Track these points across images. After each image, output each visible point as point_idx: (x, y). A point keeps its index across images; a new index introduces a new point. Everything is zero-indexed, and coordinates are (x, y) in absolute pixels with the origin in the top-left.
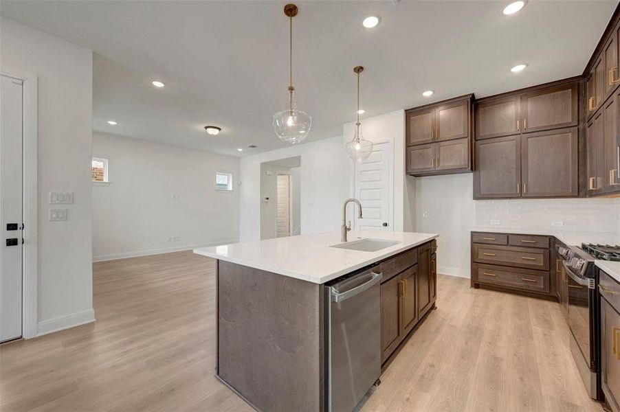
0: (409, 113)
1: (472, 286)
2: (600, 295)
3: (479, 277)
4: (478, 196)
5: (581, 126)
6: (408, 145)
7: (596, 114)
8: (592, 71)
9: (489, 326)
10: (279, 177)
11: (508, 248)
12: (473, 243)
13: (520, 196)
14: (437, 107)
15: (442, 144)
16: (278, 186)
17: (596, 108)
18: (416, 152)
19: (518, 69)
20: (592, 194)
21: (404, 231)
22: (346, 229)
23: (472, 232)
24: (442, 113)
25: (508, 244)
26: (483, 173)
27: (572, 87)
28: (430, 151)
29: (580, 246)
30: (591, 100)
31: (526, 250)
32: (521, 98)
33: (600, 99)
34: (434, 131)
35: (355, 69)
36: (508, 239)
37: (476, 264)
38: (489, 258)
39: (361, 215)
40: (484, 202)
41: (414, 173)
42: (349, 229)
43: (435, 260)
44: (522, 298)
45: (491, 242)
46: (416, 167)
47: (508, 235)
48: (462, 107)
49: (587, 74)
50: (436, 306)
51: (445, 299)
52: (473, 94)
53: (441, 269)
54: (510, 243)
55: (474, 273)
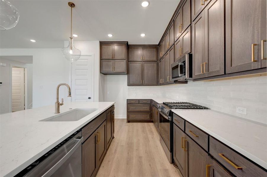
0: (102, 44)
1: (127, 122)
2: (173, 122)
3: (130, 118)
4: (129, 84)
5: (158, 62)
6: (101, 59)
7: (162, 58)
8: (161, 44)
9: (135, 140)
10: (13, 68)
11: (139, 105)
12: (128, 104)
13: (142, 85)
14: (114, 44)
15: (116, 61)
16: (13, 75)
17: (162, 56)
18: (104, 63)
19: (143, 35)
20: (161, 85)
21: (99, 101)
22: (59, 105)
23: (127, 100)
24: (116, 47)
25: (139, 103)
26: (131, 75)
27: (156, 48)
28: (111, 63)
29: (163, 103)
30: (161, 53)
31: (144, 105)
32: (143, 48)
33: (163, 53)
34: (113, 55)
35: (69, 3)
36: (139, 101)
37: (129, 112)
38: (133, 110)
39: (70, 94)
40: (131, 87)
41: (104, 73)
42: (62, 104)
43: (114, 115)
44: (143, 123)
45: (134, 103)
46: (105, 70)
47: (139, 100)
48: (124, 46)
49: (159, 45)
50: (114, 136)
51: (118, 131)
52: (128, 42)
53: (116, 117)
54: (140, 103)
55: (128, 116)
